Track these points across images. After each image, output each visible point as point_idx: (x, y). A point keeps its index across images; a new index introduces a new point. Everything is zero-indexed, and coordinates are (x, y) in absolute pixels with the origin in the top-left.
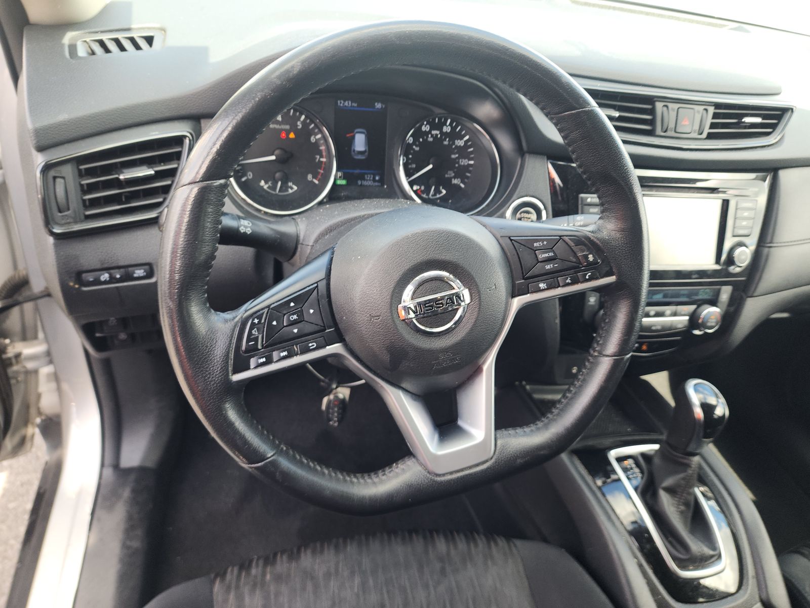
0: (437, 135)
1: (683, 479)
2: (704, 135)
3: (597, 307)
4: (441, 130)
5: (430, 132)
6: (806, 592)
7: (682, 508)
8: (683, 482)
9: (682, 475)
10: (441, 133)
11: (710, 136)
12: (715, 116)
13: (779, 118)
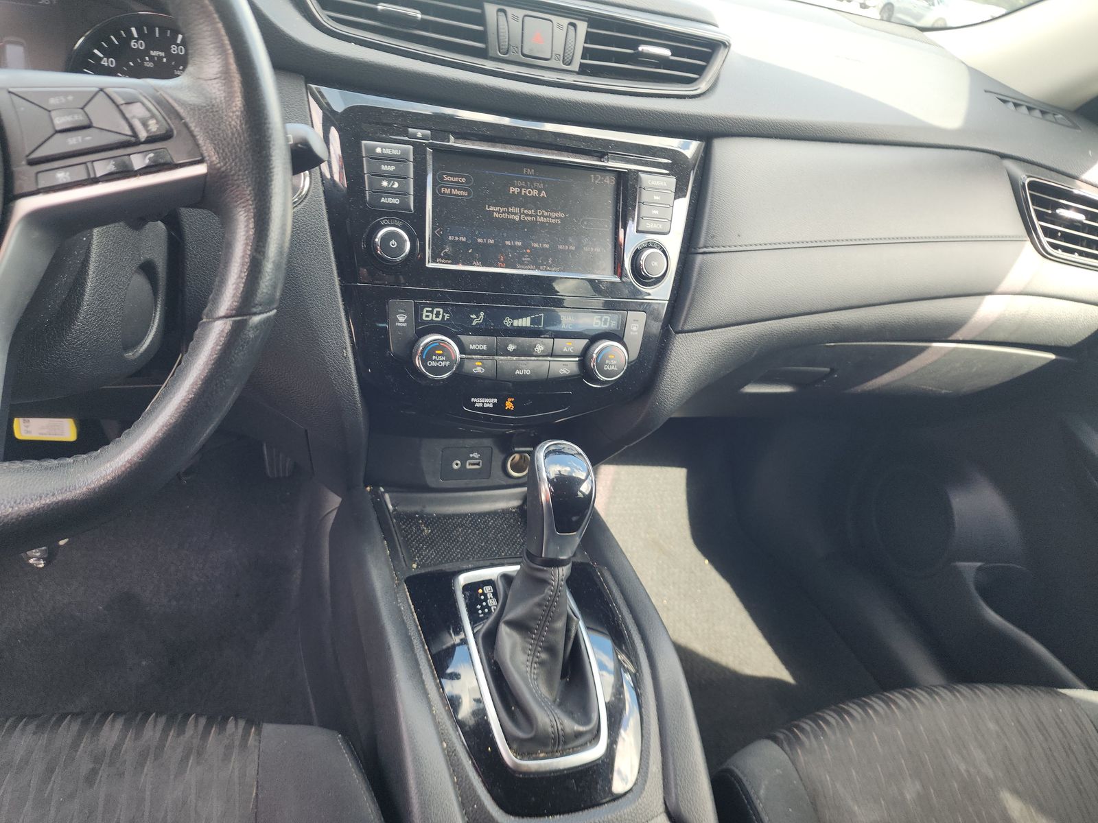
0: (160, 58)
1: (539, 605)
2: (575, 67)
3: (412, 332)
4: (167, 50)
5: (146, 52)
6: (758, 798)
7: (544, 656)
8: (538, 610)
9: (537, 599)
10: (169, 55)
11: (584, 70)
12: (589, 38)
13: (708, 58)
